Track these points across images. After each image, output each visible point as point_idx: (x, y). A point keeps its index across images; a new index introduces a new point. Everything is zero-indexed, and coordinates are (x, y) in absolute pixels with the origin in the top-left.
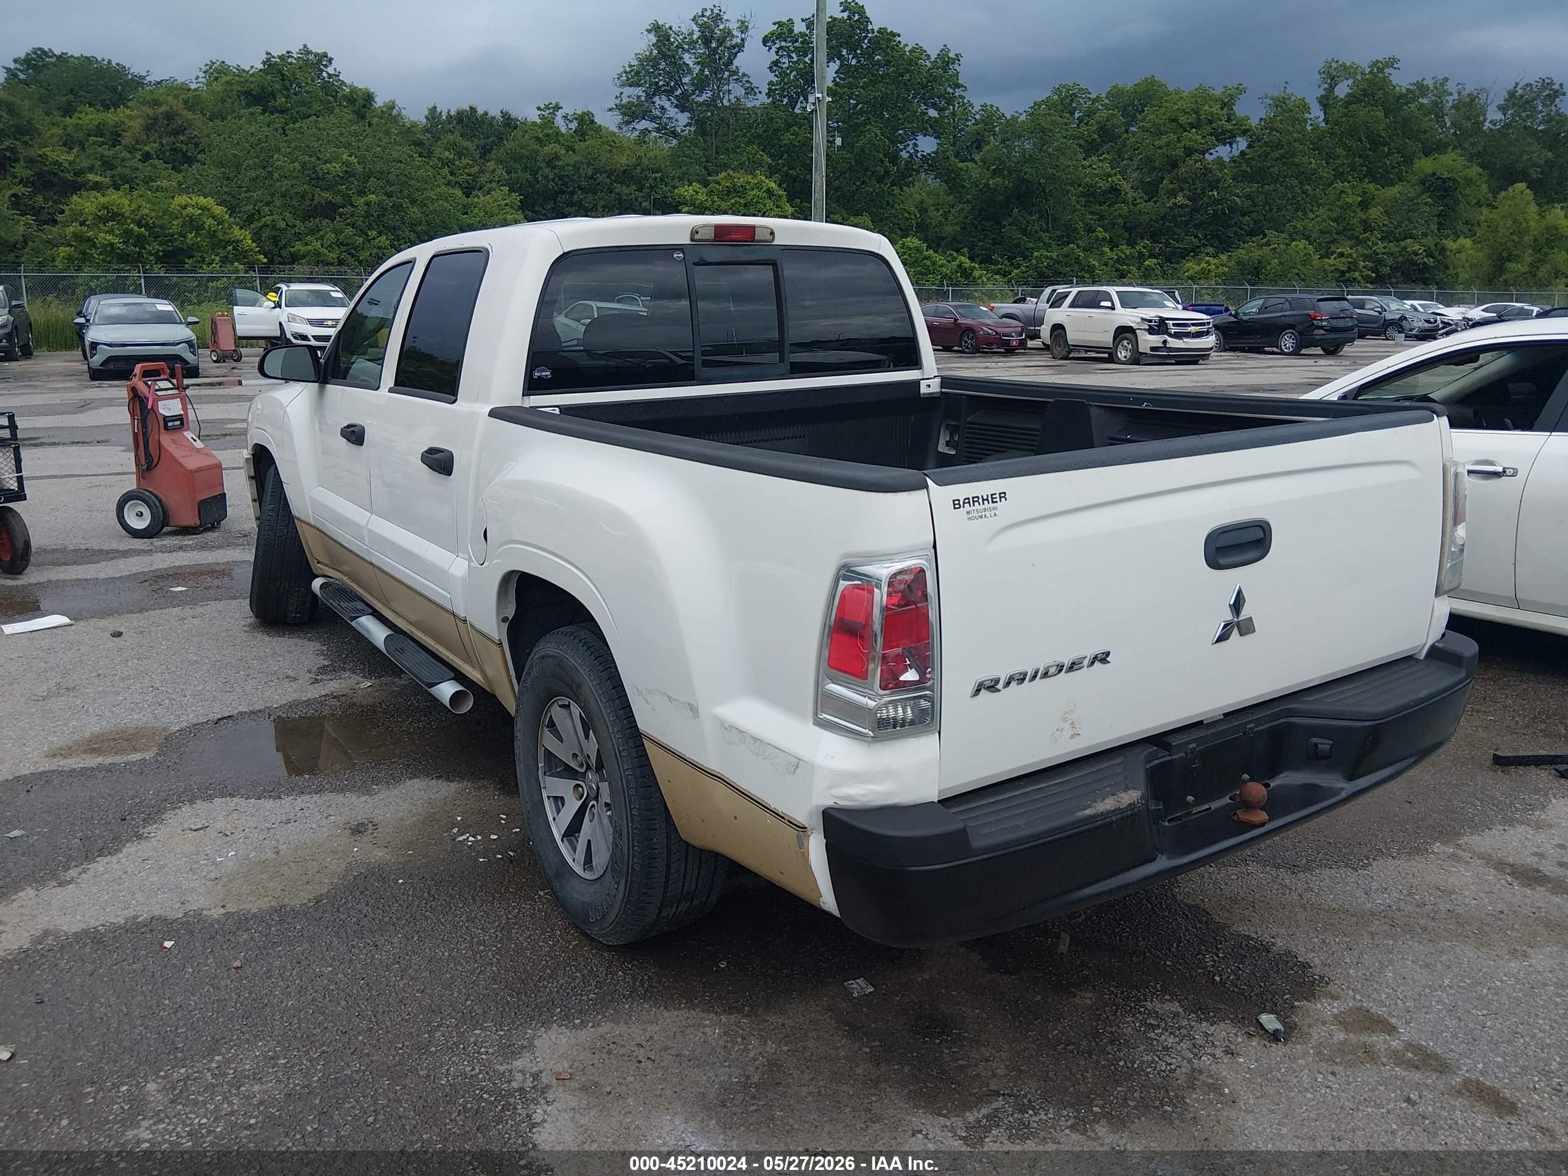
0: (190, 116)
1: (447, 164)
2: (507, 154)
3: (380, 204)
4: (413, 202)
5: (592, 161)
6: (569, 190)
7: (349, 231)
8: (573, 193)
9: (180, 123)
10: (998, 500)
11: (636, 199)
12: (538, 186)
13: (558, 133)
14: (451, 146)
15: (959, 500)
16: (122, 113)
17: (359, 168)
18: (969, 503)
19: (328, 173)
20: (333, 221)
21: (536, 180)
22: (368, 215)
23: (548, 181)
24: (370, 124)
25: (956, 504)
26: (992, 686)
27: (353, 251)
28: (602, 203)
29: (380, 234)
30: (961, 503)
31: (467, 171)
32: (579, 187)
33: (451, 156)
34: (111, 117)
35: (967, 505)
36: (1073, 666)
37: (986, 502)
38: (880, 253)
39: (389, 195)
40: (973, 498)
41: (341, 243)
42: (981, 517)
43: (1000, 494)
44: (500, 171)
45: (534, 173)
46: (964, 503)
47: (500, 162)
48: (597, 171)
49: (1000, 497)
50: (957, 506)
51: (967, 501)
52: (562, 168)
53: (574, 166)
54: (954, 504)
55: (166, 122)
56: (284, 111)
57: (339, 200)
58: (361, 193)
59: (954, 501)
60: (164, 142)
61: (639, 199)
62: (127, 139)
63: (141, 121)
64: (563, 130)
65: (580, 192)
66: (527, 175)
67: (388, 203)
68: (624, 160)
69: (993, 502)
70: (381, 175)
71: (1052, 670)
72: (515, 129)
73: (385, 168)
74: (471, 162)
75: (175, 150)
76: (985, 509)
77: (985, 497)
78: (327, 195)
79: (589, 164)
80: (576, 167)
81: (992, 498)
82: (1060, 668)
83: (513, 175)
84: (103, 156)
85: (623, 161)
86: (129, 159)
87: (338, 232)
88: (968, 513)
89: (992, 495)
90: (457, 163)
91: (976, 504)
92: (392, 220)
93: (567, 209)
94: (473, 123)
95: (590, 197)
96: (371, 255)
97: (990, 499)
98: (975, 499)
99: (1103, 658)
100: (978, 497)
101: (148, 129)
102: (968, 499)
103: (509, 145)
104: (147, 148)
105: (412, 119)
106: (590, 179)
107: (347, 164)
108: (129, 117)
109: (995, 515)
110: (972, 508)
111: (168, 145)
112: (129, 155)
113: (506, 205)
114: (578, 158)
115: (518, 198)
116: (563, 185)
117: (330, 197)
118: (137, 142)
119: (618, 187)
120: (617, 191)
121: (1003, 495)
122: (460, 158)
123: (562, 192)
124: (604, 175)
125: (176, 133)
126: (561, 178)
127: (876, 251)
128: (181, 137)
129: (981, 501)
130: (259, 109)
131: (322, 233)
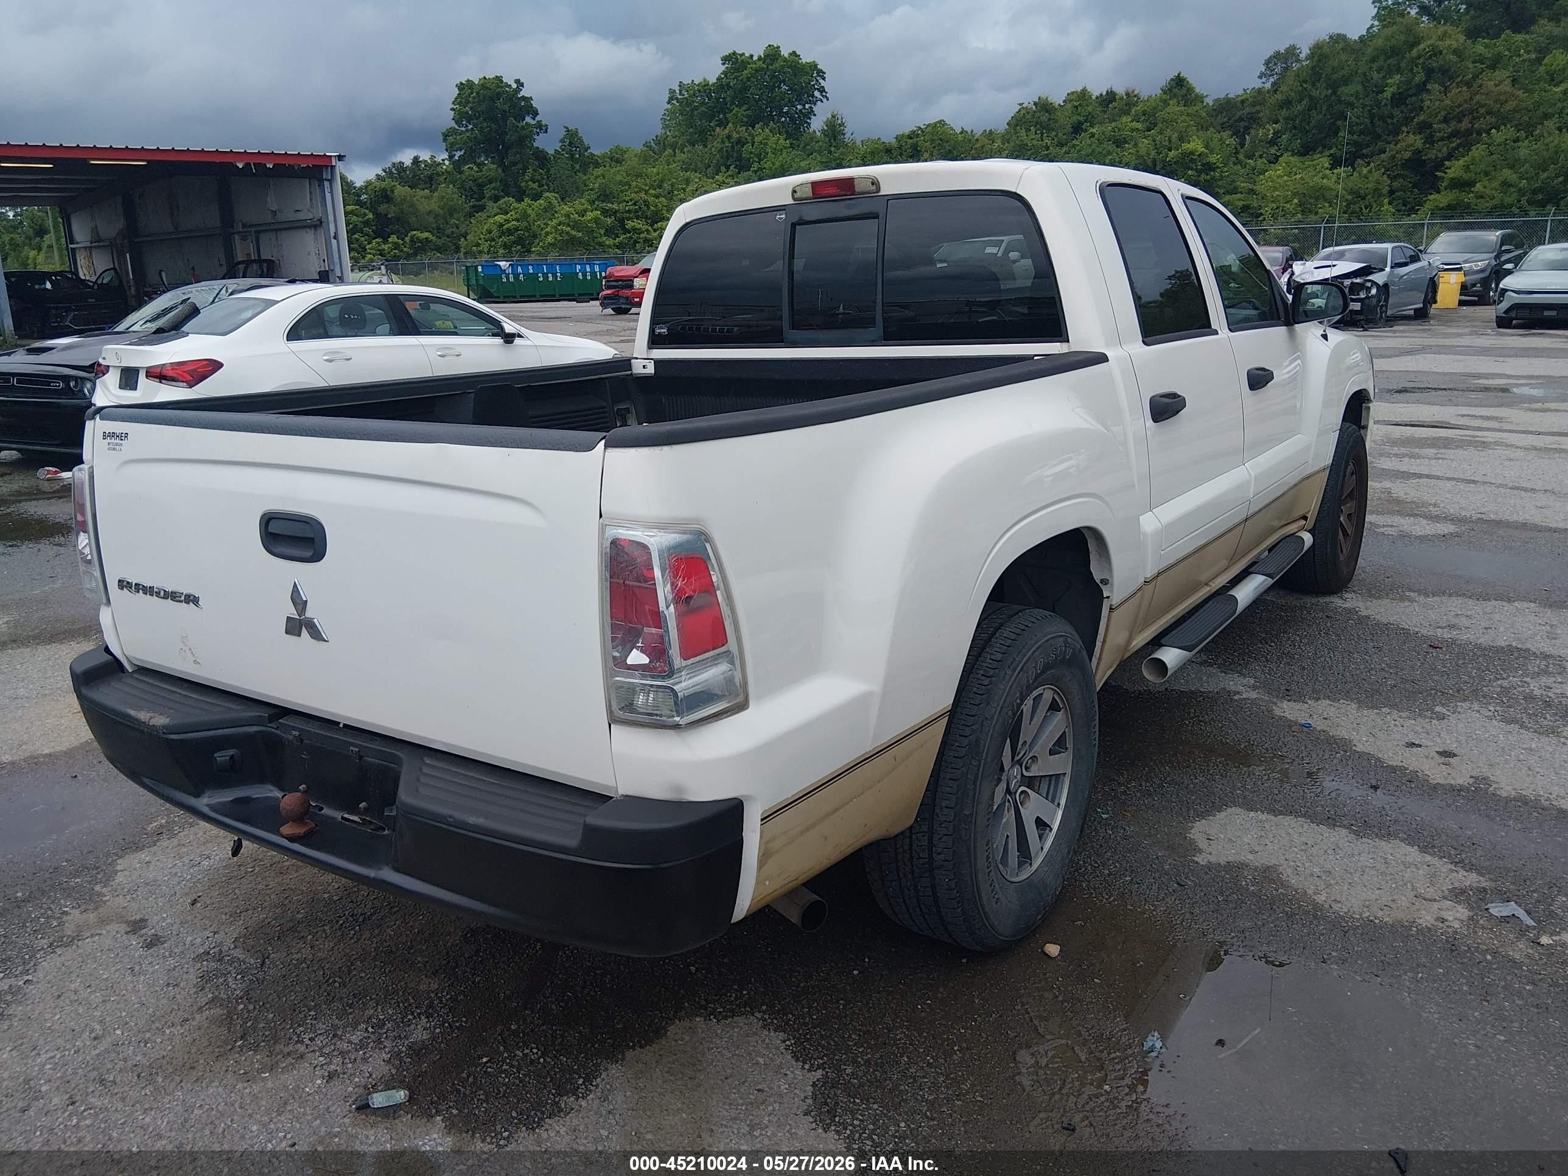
15: (105, 433)
18: (110, 436)
25: (105, 436)
26: (129, 587)
35: (108, 438)
36: (175, 597)
37: (118, 438)
38: (1018, 192)
42: (114, 449)
54: (103, 436)
69: (121, 439)
71: (162, 593)
76: (117, 444)
77: (118, 434)
81: (121, 436)
82: (166, 594)
88: (108, 444)
91: (113, 438)
100: (115, 433)
102: (110, 433)
109: (121, 450)
110: (111, 441)
127: (1014, 190)
129: (115, 436)
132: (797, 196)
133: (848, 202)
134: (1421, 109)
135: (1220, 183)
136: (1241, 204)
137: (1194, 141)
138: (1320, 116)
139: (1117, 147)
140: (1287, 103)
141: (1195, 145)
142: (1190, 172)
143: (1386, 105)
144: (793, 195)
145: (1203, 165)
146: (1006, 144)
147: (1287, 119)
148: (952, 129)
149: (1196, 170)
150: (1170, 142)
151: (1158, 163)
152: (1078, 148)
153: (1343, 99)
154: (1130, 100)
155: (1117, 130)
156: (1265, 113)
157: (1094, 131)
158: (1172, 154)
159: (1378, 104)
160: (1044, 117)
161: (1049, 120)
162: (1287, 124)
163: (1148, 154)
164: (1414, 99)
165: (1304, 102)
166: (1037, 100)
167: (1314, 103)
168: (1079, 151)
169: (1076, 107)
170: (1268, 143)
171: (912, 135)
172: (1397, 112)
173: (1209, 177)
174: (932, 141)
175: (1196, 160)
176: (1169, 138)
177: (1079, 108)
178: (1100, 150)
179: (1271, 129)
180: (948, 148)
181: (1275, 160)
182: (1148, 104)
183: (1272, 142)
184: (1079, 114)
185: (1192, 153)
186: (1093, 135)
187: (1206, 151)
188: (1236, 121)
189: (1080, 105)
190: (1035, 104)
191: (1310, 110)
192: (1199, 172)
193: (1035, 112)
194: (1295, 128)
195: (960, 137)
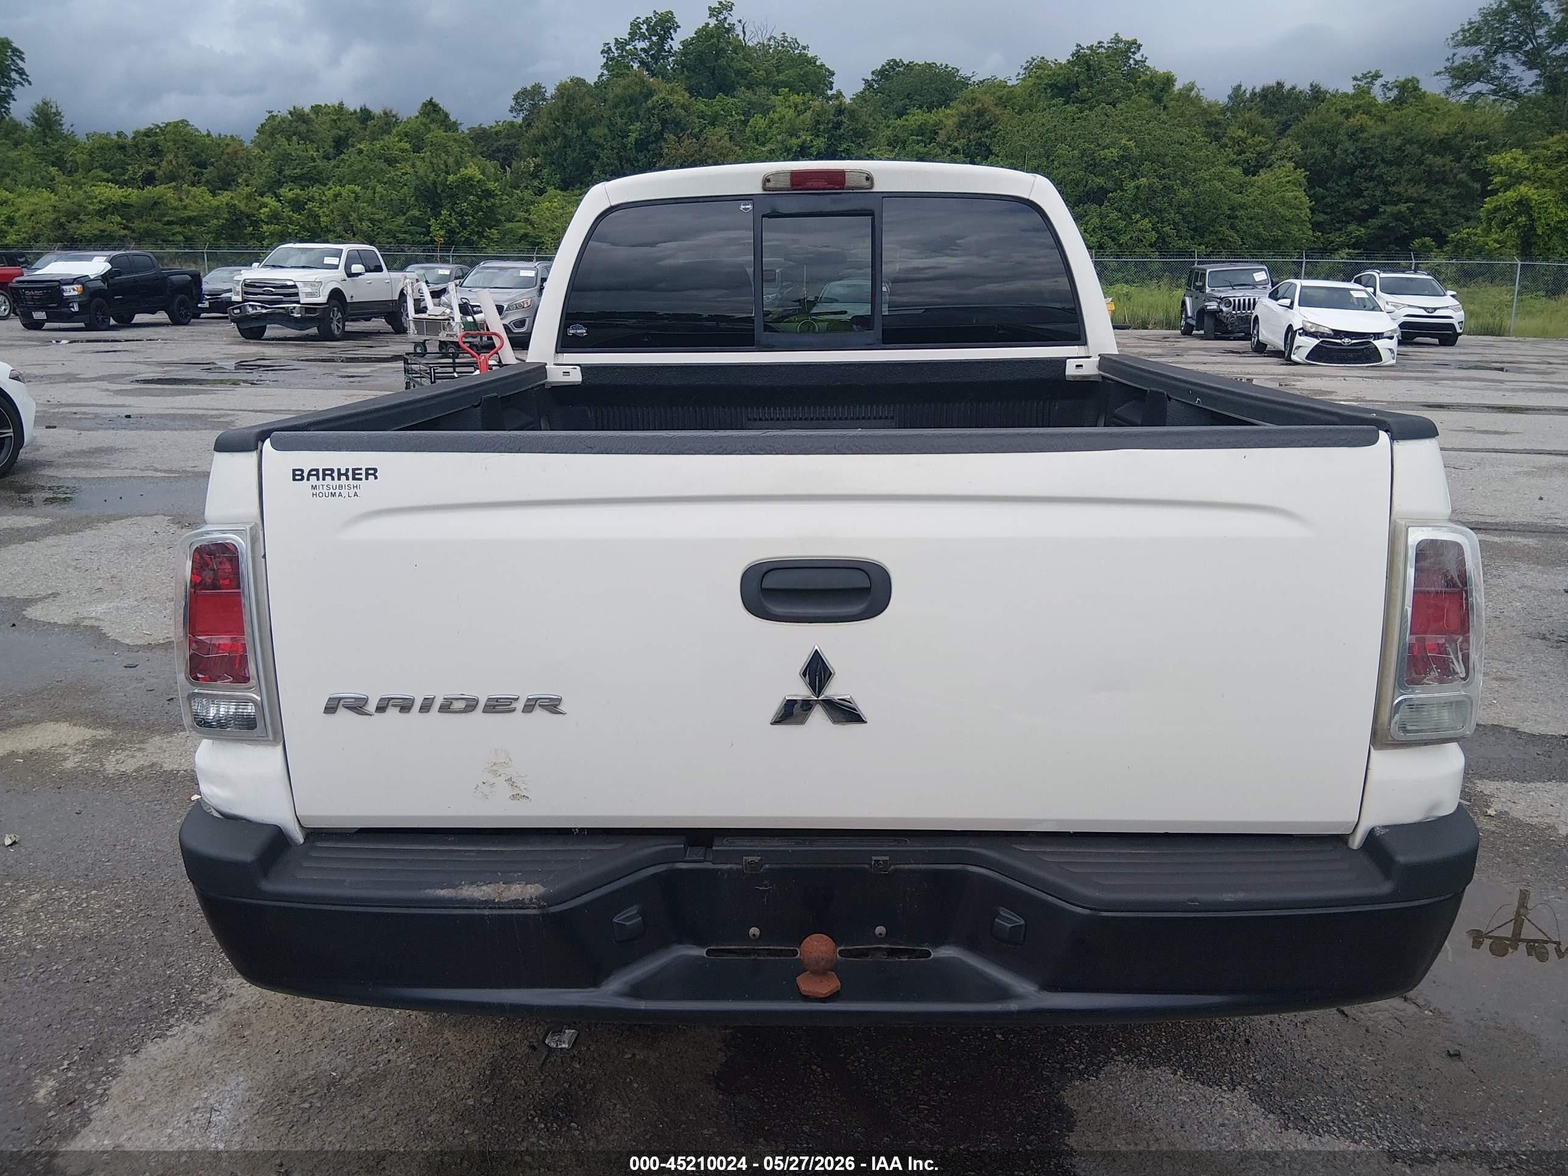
0: (998, 111)
1: (1238, 143)
2: (1306, 128)
3: (1150, 186)
4: (1185, 183)
5: (1403, 132)
6: (1371, 163)
7: (1114, 215)
8: (1374, 167)
9: (988, 118)
10: (363, 476)
11: (1451, 170)
12: (1335, 160)
13: (1373, 103)
14: (1248, 123)
15: (302, 471)
16: (941, 113)
17: (1136, 152)
18: (317, 475)
19: (1104, 159)
20: (1100, 206)
21: (1334, 155)
22: (1136, 197)
23: (1347, 155)
24: (1165, 108)
25: (298, 475)
26: (358, 706)
27: (1114, 235)
28: (1407, 176)
29: (1145, 216)
30: (305, 475)
31: (1258, 149)
32: (1383, 160)
33: (1244, 135)
34: (932, 118)
35: (313, 479)
36: (496, 706)
37: (343, 478)
38: (1031, 198)
39: (1161, 178)
40: (324, 470)
41: (1105, 227)
42: (333, 495)
43: (367, 470)
44: (1296, 148)
45: (1333, 147)
46: (309, 475)
47: (1297, 137)
48: (1410, 142)
49: (367, 474)
50: (297, 477)
51: (314, 472)
52: (1367, 140)
53: (1381, 136)
54: (294, 475)
55: (976, 119)
56: (1085, 100)
57: (1110, 185)
58: (1134, 177)
59: (294, 470)
60: (971, 137)
61: (1455, 171)
62: (942, 136)
63: (955, 119)
64: (1380, 100)
65: (1382, 165)
66: (1325, 150)
67: (1158, 184)
68: (1443, 128)
69: (354, 479)
70: (1157, 159)
71: (461, 705)
72: (1323, 101)
73: (1162, 151)
74: (1263, 139)
75: (980, 144)
76: (341, 487)
77: (343, 471)
78: (1100, 181)
79: (1399, 134)
80: (1383, 138)
81: (354, 474)
82: (471, 705)
83: (1308, 151)
84: (918, 153)
85: (1441, 128)
86: (940, 155)
87: (1102, 217)
88: (314, 487)
89: (354, 470)
90: (1250, 141)
91: (328, 478)
92: (1159, 203)
93: (1365, 184)
94: (1278, 99)
95: (1394, 169)
96: (1131, 238)
97: (350, 474)
98: (328, 473)
99: (553, 706)
100: (332, 470)
101: (961, 125)
102: (317, 470)
103: (1309, 119)
104: (956, 144)
105: (1208, 100)
106: (1397, 150)
107: (1125, 148)
108: (947, 116)
109: (356, 494)
110: (321, 482)
111: (974, 140)
112: (940, 152)
113: (1288, 182)
114: (1387, 128)
115: (1303, 175)
116: (1365, 158)
117: (1103, 183)
118: (949, 140)
119: (1430, 158)
120: (1428, 162)
121: (372, 472)
122: (1254, 136)
123: (1362, 166)
124: (1415, 146)
125: (983, 128)
126: (1363, 151)
127: (1026, 196)
128: (987, 132)
129: (335, 475)
130: (1061, 100)
131: (1087, 218)
132: (769, 185)
133: (834, 196)
134: (661, 156)
135: (500, 210)
136: (522, 232)
137: (471, 167)
138: (576, 154)
139: (390, 165)
140: (543, 139)
141: (472, 170)
142: (471, 197)
143: (631, 148)
144: (764, 184)
145: (482, 191)
146: (267, 152)
147: (545, 154)
148: (197, 130)
149: (477, 195)
150: (447, 166)
151: (438, 186)
152: (348, 163)
153: (593, 140)
154: (389, 121)
155: (386, 149)
156: (523, 147)
157: (362, 147)
158: (451, 178)
159: (624, 147)
160: (303, 128)
161: (308, 131)
162: (545, 159)
163: (428, 177)
164: (654, 145)
165: (559, 140)
166: (292, 109)
167: (567, 143)
168: (350, 166)
169: (335, 121)
170: (530, 175)
171: (148, 133)
172: (641, 156)
173: (489, 204)
174: (175, 142)
175: (475, 186)
176: (445, 162)
177: (338, 123)
178: (372, 167)
179: (532, 163)
180: (194, 150)
181: (541, 192)
182: (409, 126)
183: (535, 175)
184: (339, 128)
185: (471, 179)
186: (360, 152)
187: (484, 178)
188: (494, 151)
189: (339, 119)
190: (290, 113)
191: (565, 147)
192: (481, 198)
193: (290, 121)
194: (553, 163)
195: (207, 141)
